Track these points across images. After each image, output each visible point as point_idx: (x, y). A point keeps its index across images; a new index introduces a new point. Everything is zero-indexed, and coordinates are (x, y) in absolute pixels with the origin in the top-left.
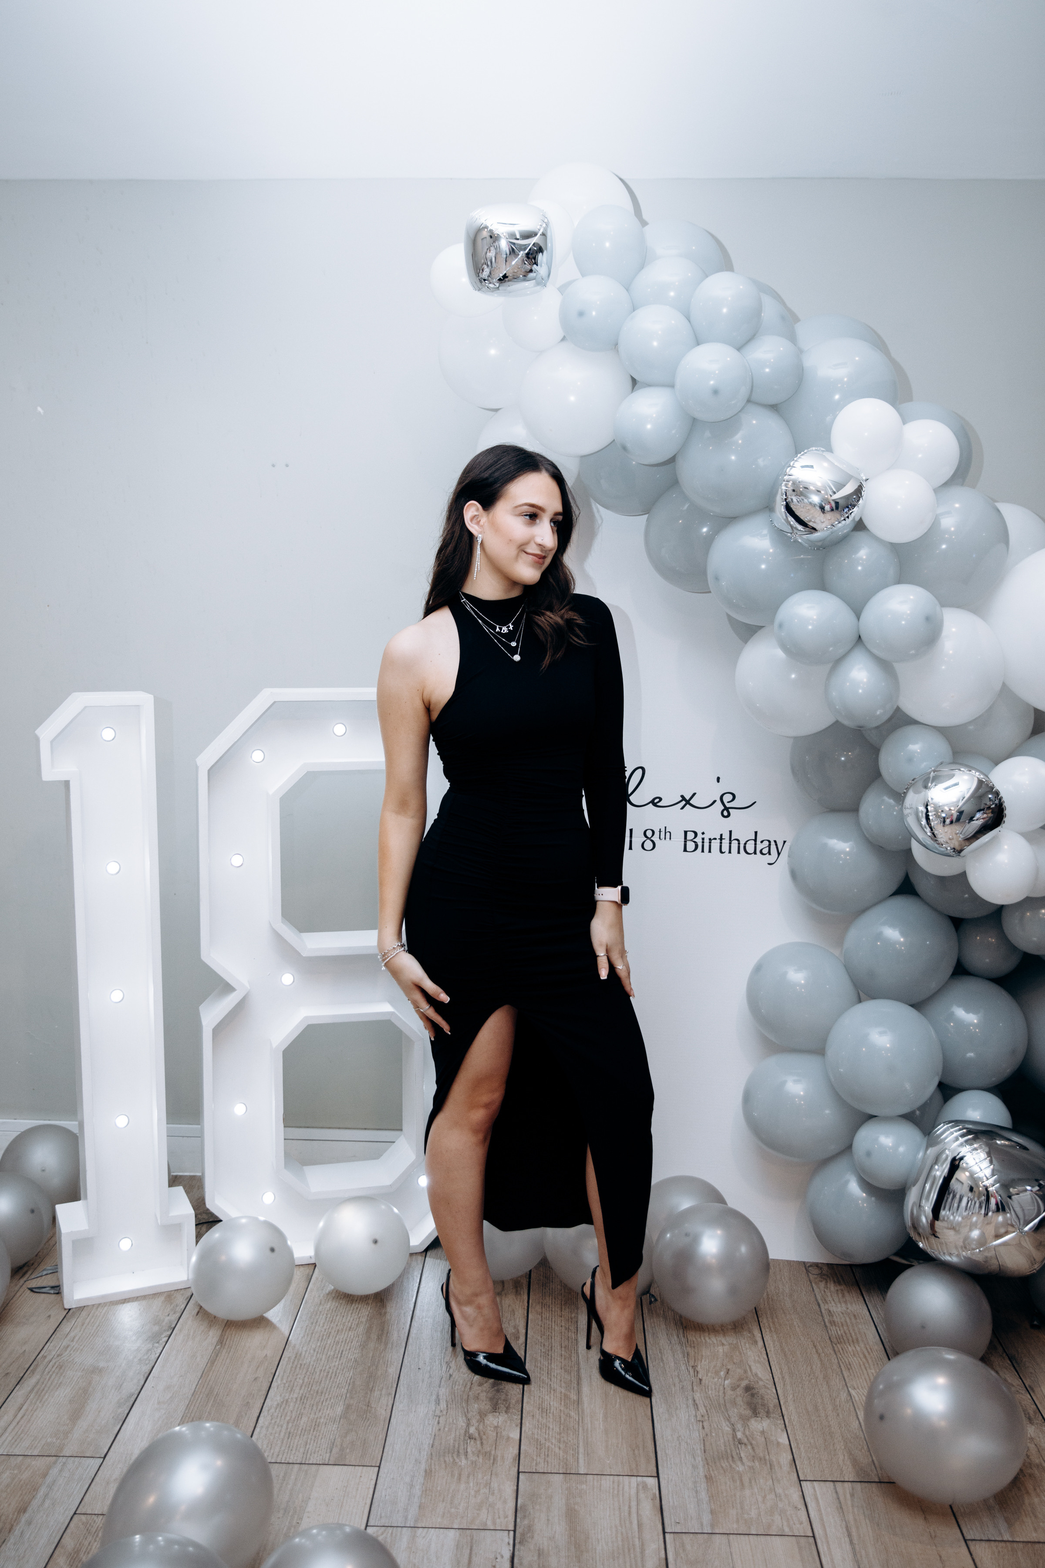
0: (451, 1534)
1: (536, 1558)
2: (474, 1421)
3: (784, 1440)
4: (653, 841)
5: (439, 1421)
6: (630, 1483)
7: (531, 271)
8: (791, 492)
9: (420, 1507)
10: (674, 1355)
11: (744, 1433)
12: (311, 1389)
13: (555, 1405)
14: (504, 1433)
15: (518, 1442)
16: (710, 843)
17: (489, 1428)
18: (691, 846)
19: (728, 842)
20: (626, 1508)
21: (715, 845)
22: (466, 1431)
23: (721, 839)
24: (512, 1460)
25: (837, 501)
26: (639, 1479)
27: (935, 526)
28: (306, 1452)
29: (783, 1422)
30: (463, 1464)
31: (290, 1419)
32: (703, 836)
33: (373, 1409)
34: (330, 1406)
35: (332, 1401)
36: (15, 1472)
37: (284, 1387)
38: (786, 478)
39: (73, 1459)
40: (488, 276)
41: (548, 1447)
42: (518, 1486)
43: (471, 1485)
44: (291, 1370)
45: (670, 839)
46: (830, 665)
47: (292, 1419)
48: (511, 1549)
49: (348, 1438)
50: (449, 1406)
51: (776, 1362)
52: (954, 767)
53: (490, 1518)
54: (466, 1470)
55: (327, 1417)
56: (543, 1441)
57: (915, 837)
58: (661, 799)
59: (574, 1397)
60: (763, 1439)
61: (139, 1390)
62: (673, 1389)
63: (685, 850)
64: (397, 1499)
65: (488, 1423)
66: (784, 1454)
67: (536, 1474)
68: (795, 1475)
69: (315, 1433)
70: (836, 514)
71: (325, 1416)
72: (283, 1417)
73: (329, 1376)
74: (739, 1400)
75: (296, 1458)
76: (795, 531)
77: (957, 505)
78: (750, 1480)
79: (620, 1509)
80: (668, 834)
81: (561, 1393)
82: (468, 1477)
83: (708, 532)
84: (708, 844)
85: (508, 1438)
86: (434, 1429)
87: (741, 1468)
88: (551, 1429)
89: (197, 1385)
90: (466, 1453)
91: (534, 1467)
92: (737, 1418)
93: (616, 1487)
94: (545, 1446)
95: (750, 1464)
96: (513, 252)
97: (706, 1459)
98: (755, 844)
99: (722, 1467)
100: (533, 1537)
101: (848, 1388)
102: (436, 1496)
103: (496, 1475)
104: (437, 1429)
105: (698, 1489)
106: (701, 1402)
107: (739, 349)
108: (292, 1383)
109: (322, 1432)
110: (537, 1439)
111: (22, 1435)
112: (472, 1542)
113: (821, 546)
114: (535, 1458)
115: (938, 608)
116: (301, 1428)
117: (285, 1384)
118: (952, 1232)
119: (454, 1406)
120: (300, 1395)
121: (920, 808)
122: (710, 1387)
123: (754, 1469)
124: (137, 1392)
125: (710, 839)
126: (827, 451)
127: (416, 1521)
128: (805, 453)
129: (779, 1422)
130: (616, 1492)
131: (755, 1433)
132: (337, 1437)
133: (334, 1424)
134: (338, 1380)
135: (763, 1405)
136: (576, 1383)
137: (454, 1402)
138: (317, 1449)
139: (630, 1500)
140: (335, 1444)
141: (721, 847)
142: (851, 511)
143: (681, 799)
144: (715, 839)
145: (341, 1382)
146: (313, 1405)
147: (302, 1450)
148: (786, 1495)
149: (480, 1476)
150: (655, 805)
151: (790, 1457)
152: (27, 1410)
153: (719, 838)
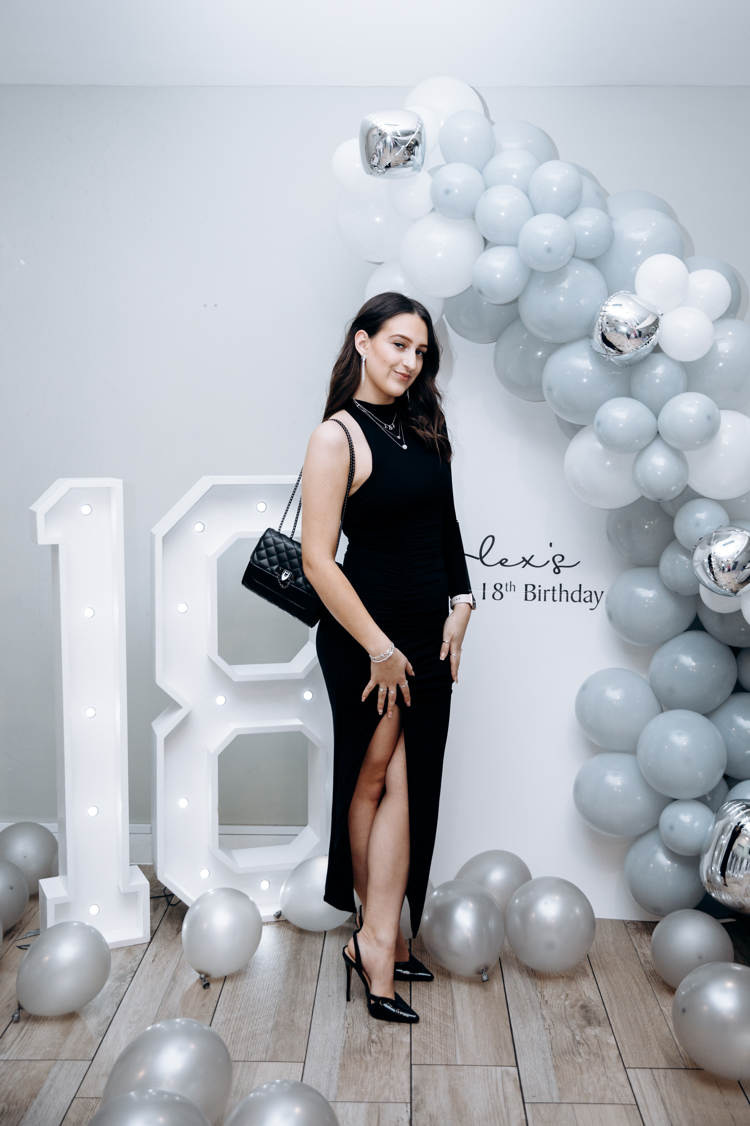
0: (363, 1106)
1: (428, 1120)
2: (374, 1031)
3: (612, 1041)
4: (501, 592)
5: (347, 1031)
6: (496, 1070)
7: (409, 160)
8: (606, 324)
9: (338, 1088)
10: (525, 985)
11: (581, 1037)
12: (247, 1011)
13: (436, 1019)
14: (398, 1039)
15: (409, 1044)
16: (545, 593)
17: (386, 1035)
18: (530, 596)
19: (559, 592)
20: (495, 1087)
21: (549, 595)
22: (369, 1038)
23: (554, 590)
24: (405, 1056)
25: (640, 330)
26: (503, 1068)
27: (713, 349)
28: (247, 1054)
29: (611, 1029)
30: (368, 1059)
31: (233, 1032)
32: (540, 588)
33: (297, 1024)
34: (263, 1022)
35: (264, 1019)
36: (25, 1071)
37: (226, 1010)
38: (602, 313)
39: (68, 1061)
40: (378, 164)
41: (433, 1047)
42: (411, 1073)
43: (376, 1073)
44: (230, 998)
45: (514, 590)
46: (636, 454)
47: (235, 1031)
48: (409, 1115)
49: (279, 1043)
50: (354, 1021)
51: (604, 989)
52: (730, 528)
53: (391, 1094)
54: (371, 1063)
55: (261, 1030)
56: (428, 1044)
57: (702, 582)
58: (507, 560)
59: (449, 1013)
60: (596, 1041)
61: (114, 1014)
62: (526, 1008)
63: (526, 599)
64: (320, 1083)
65: (386, 1032)
66: (613, 1051)
67: (425, 1066)
68: (622, 1064)
69: (253, 1040)
70: (639, 340)
71: (260, 1030)
72: (227, 1030)
73: (260, 1002)
74: (577, 1015)
75: (240, 1058)
76: (609, 353)
77: (730, 333)
78: (587, 1067)
79: (489, 1087)
80: (513, 587)
81: (440, 1011)
82: (373, 1068)
83: (541, 355)
84: (544, 594)
85: (402, 1042)
86: (344, 1036)
87: (580, 1060)
88: (434, 1036)
89: (158, 1010)
90: (370, 1052)
91: (423, 1061)
92: (575, 1027)
93: (486, 1073)
94: (430, 1047)
95: (586, 1057)
96: (396, 145)
97: (553, 1054)
98: (580, 594)
99: (566, 1060)
100: (425, 1107)
101: (660, 1006)
102: (349, 1081)
103: (394, 1066)
104: (347, 1036)
105: (548, 1074)
106: (548, 1016)
107: (565, 218)
108: (232, 1007)
109: (258, 1040)
110: (424, 1042)
111: (26, 1046)
112: (379, 1110)
113: (628, 365)
114: (423, 1055)
115: (717, 410)
116: (242, 1038)
117: (226, 1008)
118: (737, 885)
119: (359, 1021)
120: (239, 1015)
121: (705, 560)
122: (554, 1006)
123: (590, 1061)
124: (112, 1016)
125: (545, 591)
126: (632, 293)
127: (336, 1097)
128: (616, 295)
129: (608, 1029)
130: (486, 1077)
131: (590, 1037)
132: (270, 1043)
133: (267, 1034)
134: (268, 1005)
135: (596, 1018)
136: (451, 1004)
137: (358, 1019)
138: (256, 1052)
139: (497, 1081)
140: (269, 1048)
141: (553, 596)
142: (650, 338)
143: (522, 560)
144: (549, 590)
145: (269, 1006)
146: (249, 1022)
147: (244, 1052)
148: (615, 1077)
149: (382, 1067)
150: (502, 564)
151: (617, 1052)
152: (27, 1030)
153: (552, 589)
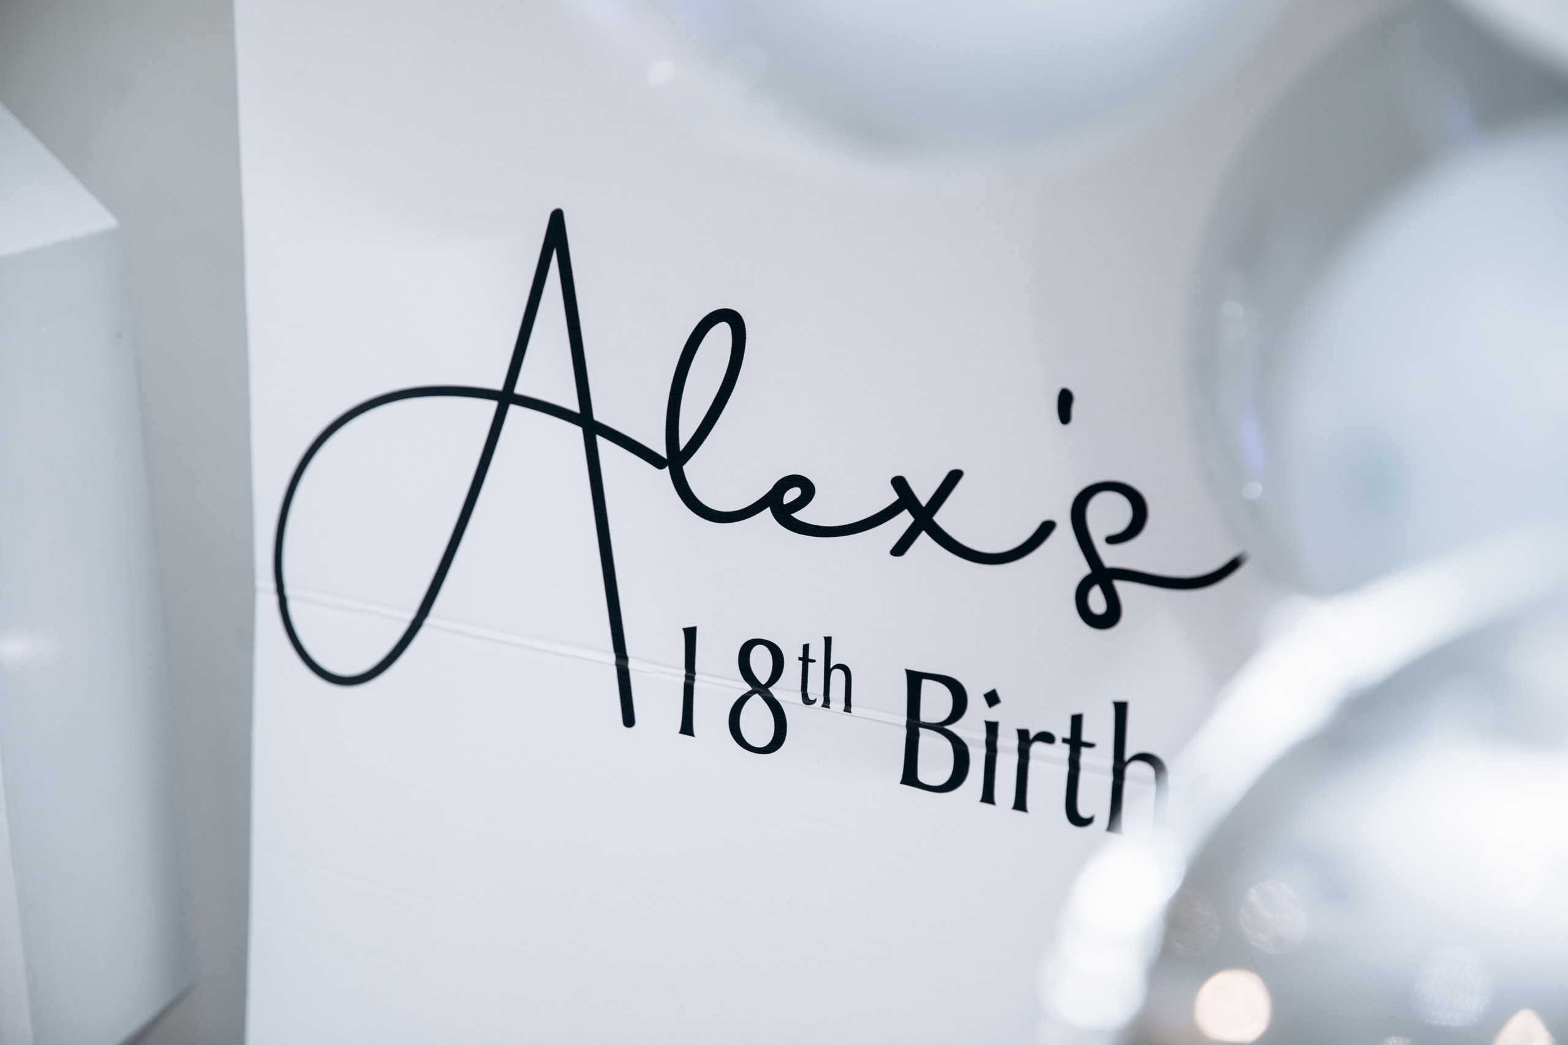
4: (772, 704)
16: (1023, 755)
18: (936, 757)
19: (1109, 762)
21: (1047, 769)
23: (1076, 743)
32: (992, 715)
45: (848, 703)
58: (805, 491)
63: (910, 777)
80: (838, 676)
84: (1014, 759)
143: (893, 497)
144: (1047, 738)
150: (785, 517)
153: (1068, 735)
